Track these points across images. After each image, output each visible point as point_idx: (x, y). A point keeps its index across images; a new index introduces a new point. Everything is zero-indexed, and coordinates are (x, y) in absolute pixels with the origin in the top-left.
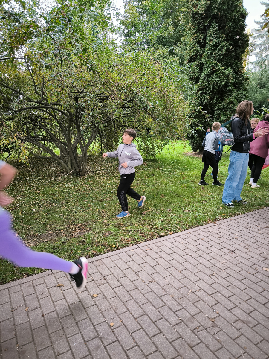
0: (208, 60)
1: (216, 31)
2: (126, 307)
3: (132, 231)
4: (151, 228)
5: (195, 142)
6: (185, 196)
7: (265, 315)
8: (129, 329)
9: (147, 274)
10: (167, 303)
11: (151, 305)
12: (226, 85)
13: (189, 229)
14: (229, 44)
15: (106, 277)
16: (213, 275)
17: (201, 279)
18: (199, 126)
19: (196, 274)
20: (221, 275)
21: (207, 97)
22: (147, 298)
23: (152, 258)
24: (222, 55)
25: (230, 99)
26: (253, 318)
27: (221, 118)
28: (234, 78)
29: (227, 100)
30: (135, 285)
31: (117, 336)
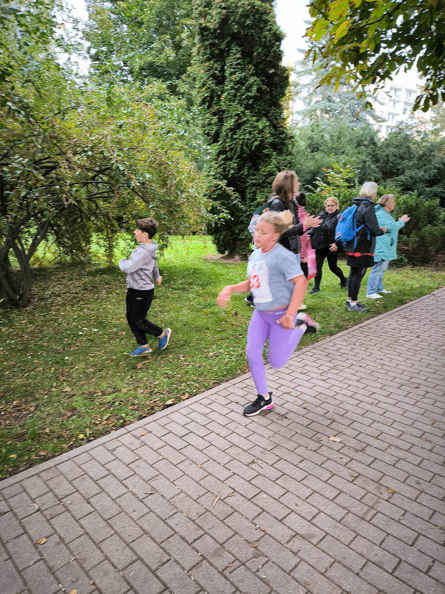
0: (230, 105)
1: (238, 59)
2: (102, 552)
3: (117, 403)
4: (151, 393)
5: (221, 238)
6: (208, 329)
7: (334, 517)
9: (142, 481)
10: (177, 529)
11: (149, 539)
12: (261, 147)
13: (215, 387)
14: (261, 81)
15: (64, 500)
16: (253, 462)
17: (234, 474)
18: (223, 212)
19: (226, 466)
20: (266, 461)
21: (234, 164)
22: (141, 528)
23: (151, 448)
24: (251, 97)
25: (268, 168)
26: (318, 527)
27: (256, 199)
28: (272, 135)
29: (264, 170)
30: (120, 506)
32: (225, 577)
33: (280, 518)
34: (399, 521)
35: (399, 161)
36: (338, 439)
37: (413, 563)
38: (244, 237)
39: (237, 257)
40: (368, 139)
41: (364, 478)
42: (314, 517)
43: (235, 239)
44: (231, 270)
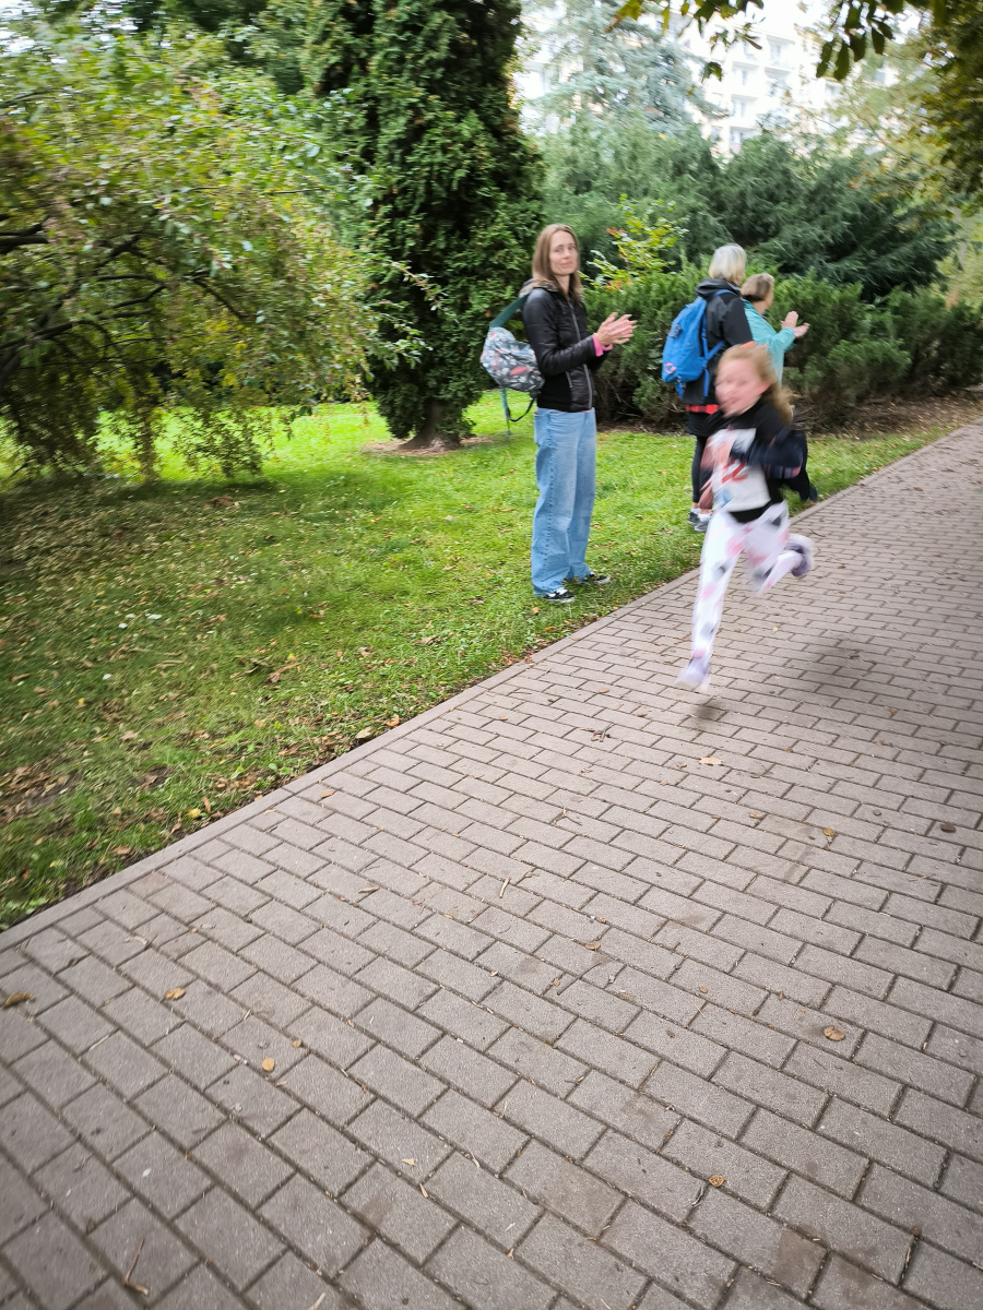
2: (302, 996)
3: (251, 748)
4: (318, 723)
5: (398, 401)
6: (406, 593)
7: (733, 886)
8: (334, 1058)
9: (346, 874)
10: (440, 940)
11: (389, 963)
12: (471, 181)
13: (451, 697)
15: (197, 924)
16: (561, 817)
17: (528, 840)
18: (405, 335)
19: (508, 829)
20: (585, 812)
21: (412, 226)
22: (368, 948)
23: (350, 817)
24: (438, 63)
25: (492, 232)
26: (705, 905)
27: (470, 305)
28: (494, 153)
29: (484, 235)
30: (315, 919)
31: (299, 1094)
32: (552, 1002)
33: (632, 900)
34: (851, 877)
35: (767, 205)
36: (715, 761)
37: (886, 936)
38: (449, 396)
39: (437, 443)
40: (699, 157)
41: (777, 818)
42: (695, 891)
43: (429, 402)
44: (429, 472)
